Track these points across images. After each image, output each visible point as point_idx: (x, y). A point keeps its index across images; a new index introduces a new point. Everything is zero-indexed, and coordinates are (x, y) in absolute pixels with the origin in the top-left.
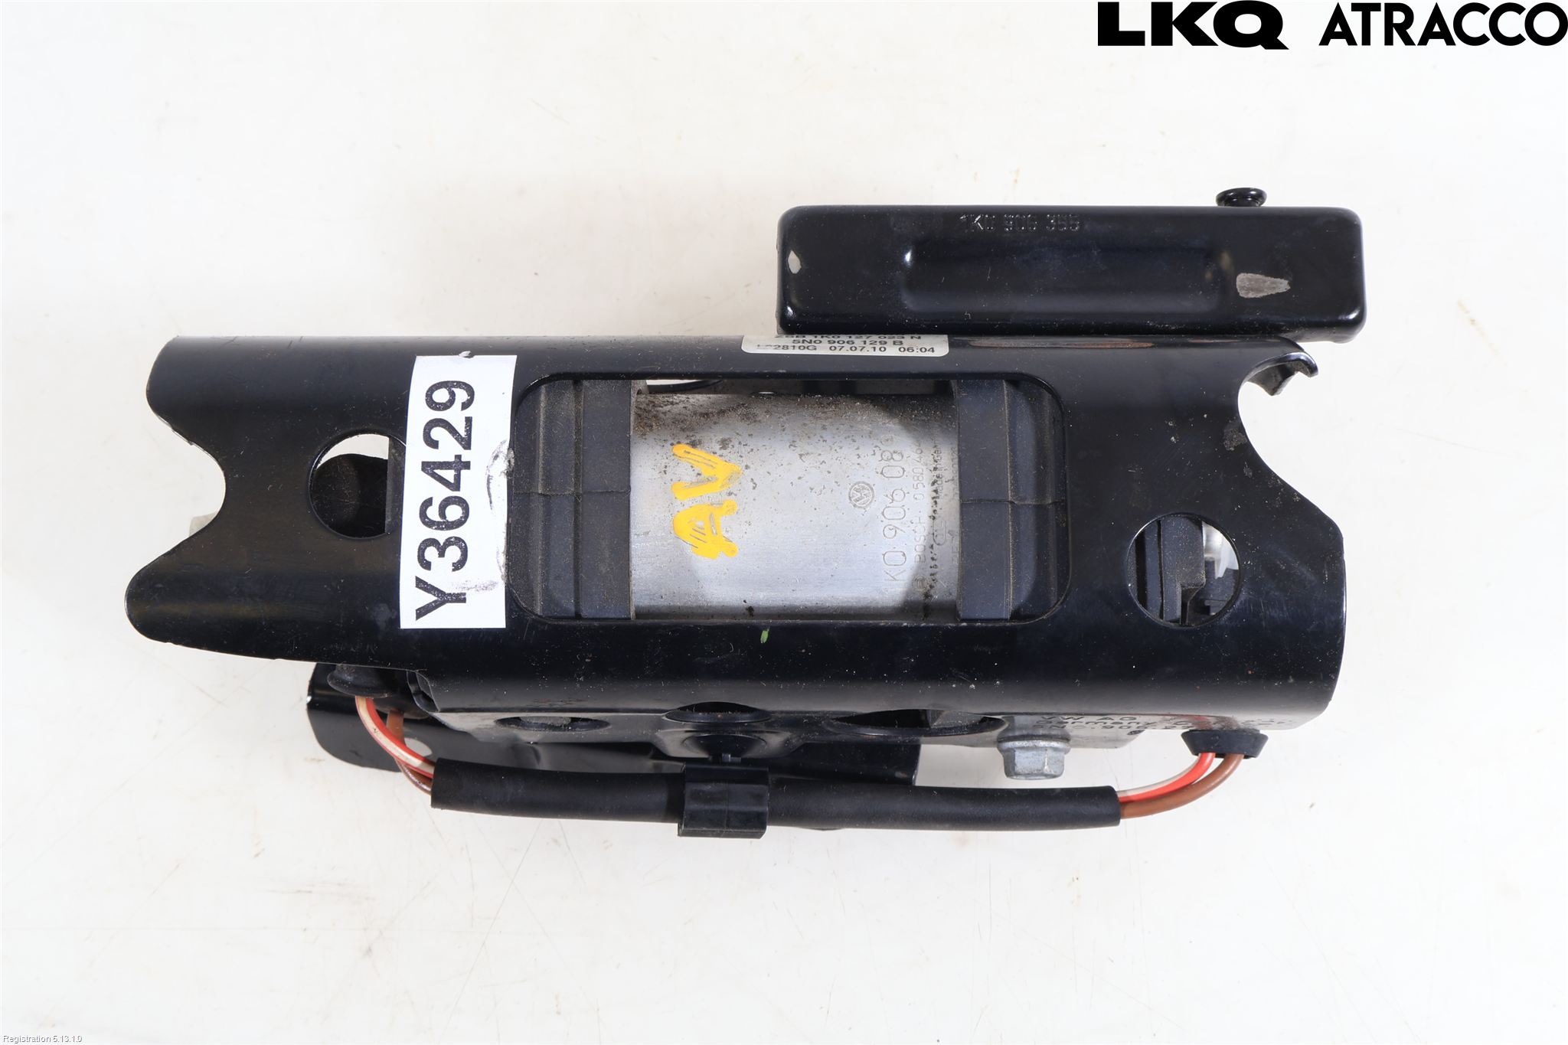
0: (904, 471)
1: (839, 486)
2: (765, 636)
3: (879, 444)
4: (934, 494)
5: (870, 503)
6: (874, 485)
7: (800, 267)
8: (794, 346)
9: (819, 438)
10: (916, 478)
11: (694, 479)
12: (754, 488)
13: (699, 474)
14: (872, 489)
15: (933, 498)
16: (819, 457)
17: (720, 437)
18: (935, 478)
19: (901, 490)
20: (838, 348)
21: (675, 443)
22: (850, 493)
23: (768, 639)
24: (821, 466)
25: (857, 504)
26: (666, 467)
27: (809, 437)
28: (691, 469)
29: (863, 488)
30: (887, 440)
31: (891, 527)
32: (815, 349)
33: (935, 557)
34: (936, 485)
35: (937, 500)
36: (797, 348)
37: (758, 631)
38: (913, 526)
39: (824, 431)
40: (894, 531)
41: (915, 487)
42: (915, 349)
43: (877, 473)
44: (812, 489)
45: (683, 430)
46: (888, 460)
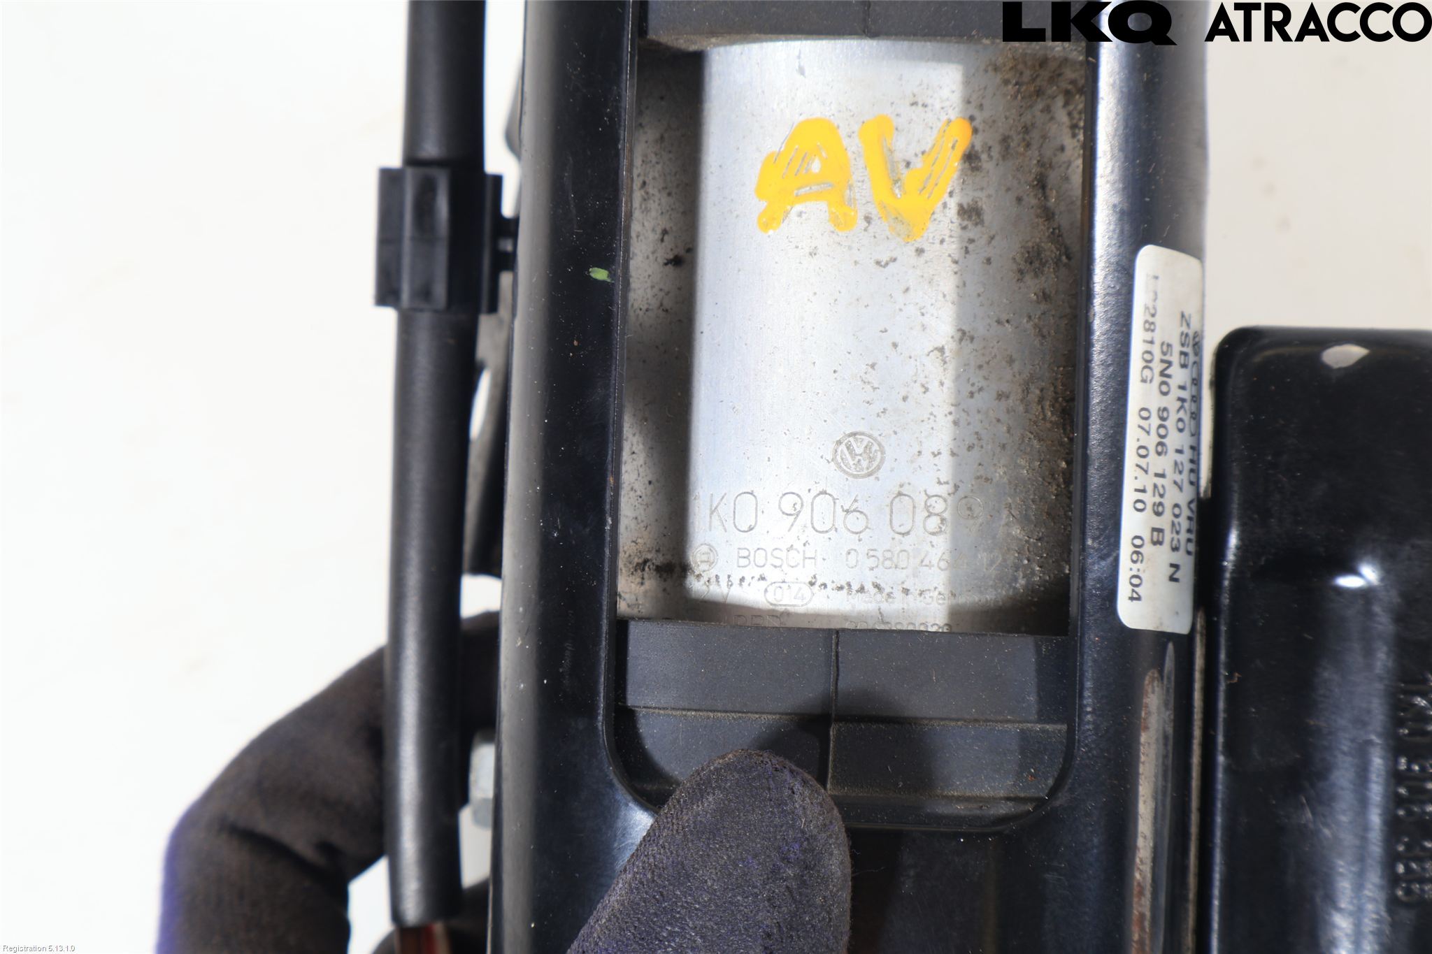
0: (903, 534)
1: (878, 415)
2: (600, 274)
3: (961, 493)
4: (855, 587)
5: (844, 471)
6: (877, 479)
7: (1335, 366)
8: (1152, 342)
9: (978, 385)
10: (888, 555)
11: (898, 156)
12: (878, 263)
13: (908, 164)
14: (870, 475)
15: (849, 585)
16: (937, 383)
17: (985, 206)
18: (888, 590)
19: (867, 527)
20: (1144, 424)
21: (975, 123)
22: (862, 434)
23: (596, 280)
24: (918, 384)
25: (843, 447)
26: (925, 106)
27: (980, 367)
28: (919, 151)
29: (871, 459)
30: (970, 509)
31: (798, 507)
32: (1144, 381)
33: (745, 584)
34: (874, 591)
35: (845, 591)
36: (1148, 347)
37: (606, 263)
38: (798, 545)
39: (995, 395)
40: (793, 512)
41: (871, 553)
42: (1138, 565)
43: (901, 486)
44: (873, 366)
45: (1005, 140)
46: (927, 507)
